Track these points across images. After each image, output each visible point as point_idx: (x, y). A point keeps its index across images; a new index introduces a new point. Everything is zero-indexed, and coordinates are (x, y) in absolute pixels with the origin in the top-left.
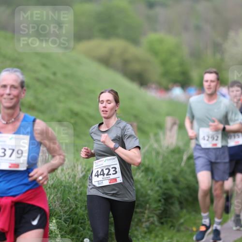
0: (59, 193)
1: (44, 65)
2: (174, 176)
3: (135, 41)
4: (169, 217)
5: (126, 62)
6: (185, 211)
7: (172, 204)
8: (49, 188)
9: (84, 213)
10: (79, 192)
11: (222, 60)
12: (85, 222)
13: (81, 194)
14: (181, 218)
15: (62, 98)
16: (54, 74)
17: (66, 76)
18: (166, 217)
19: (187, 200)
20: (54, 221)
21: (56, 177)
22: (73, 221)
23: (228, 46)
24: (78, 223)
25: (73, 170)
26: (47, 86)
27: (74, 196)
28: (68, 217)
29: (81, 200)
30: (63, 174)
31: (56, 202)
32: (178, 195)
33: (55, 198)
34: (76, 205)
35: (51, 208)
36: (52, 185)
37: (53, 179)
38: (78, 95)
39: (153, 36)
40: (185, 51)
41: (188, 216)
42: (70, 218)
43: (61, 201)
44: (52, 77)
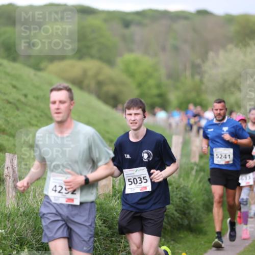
0: (31, 221)
1: (14, 87)
3: (110, 62)
5: (100, 84)
8: (21, 215)
11: (201, 82)
15: (34, 122)
16: (26, 96)
17: (37, 98)
20: (26, 250)
21: (29, 204)
23: (207, 67)
26: (18, 109)
28: (40, 246)
30: (34, 201)
31: (28, 231)
33: (27, 226)
35: (23, 236)
36: (24, 213)
37: (25, 206)
39: (128, 57)
40: (163, 72)
43: (33, 229)
44: (23, 99)
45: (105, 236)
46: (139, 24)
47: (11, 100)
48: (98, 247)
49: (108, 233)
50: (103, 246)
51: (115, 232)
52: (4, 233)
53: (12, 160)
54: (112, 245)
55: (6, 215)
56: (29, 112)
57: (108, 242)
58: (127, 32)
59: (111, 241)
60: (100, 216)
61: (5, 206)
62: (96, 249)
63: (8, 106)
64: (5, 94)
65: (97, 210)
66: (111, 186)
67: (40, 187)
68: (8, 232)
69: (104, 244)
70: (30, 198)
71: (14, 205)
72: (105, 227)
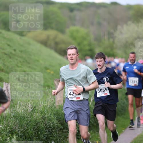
0: (17, 121)
1: (9, 45)
3: (62, 32)
5: (57, 44)
6: (92, 131)
8: (12, 117)
9: (32, 132)
10: (29, 120)
11: (114, 42)
12: (33, 138)
13: (31, 121)
15: (19, 65)
16: (15, 50)
17: (21, 51)
19: (93, 125)
20: (15, 137)
21: (16, 111)
22: (26, 137)
23: (117, 34)
24: (29, 138)
25: (26, 107)
26: (10, 58)
27: (26, 122)
28: (23, 134)
29: (30, 125)
30: (20, 109)
31: (16, 126)
33: (16, 124)
34: (28, 128)
35: (13, 129)
36: (14, 116)
37: (14, 112)
38: (29, 63)
39: (73, 28)
40: (92, 37)
41: (93, 134)
42: (24, 135)
43: (19, 125)
44: (13, 52)
45: (59, 129)
46: (79, 10)
47: (7, 53)
49: (61, 128)
50: (58, 135)
51: (65, 127)
52: (2, 127)
53: (7, 86)
54: (63, 134)
55: (4, 117)
56: (17, 60)
57: (61, 132)
58: (72, 14)
59: (63, 132)
60: (57, 118)
62: (54, 137)
63: (5, 56)
64: (3, 49)
65: (55, 114)
66: (63, 101)
67: (23, 101)
68: (5, 127)
69: (58, 133)
70: (17, 108)
71: (8, 112)
72: (59, 124)
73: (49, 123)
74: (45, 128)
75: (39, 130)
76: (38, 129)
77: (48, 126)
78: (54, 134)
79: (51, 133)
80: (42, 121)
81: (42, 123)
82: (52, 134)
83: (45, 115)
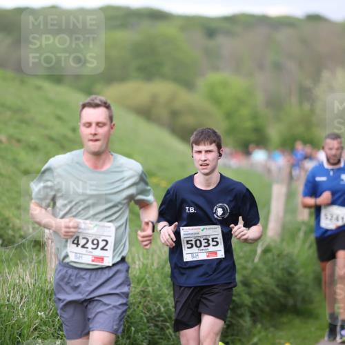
1: (59, 118)
2: (244, 276)
3: (189, 85)
4: (237, 335)
5: (175, 114)
6: (259, 326)
7: (241, 316)
11: (312, 111)
14: (254, 335)
16: (74, 130)
18: (232, 335)
19: (262, 311)
23: (320, 91)
32: (250, 304)
39: (214, 77)
40: (259, 99)
41: (263, 334)
44: (70, 134)
46: (228, 33)
48: (171, 335)
52: (44, 316)
55: (47, 292)
58: (211, 43)
61: (46, 280)
62: (169, 339)
63: (50, 144)
68: (50, 314)
73: (156, 305)
74: (147, 318)
75: (131, 323)
76: (129, 319)
77: (155, 314)
78: (167, 332)
79: (162, 329)
80: (140, 303)
81: (138, 307)
82: (162, 333)
83: (148, 286)
